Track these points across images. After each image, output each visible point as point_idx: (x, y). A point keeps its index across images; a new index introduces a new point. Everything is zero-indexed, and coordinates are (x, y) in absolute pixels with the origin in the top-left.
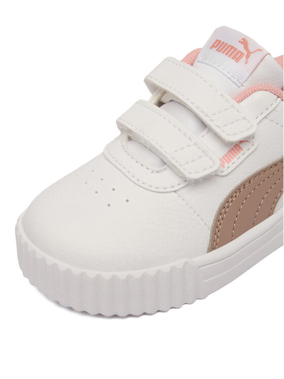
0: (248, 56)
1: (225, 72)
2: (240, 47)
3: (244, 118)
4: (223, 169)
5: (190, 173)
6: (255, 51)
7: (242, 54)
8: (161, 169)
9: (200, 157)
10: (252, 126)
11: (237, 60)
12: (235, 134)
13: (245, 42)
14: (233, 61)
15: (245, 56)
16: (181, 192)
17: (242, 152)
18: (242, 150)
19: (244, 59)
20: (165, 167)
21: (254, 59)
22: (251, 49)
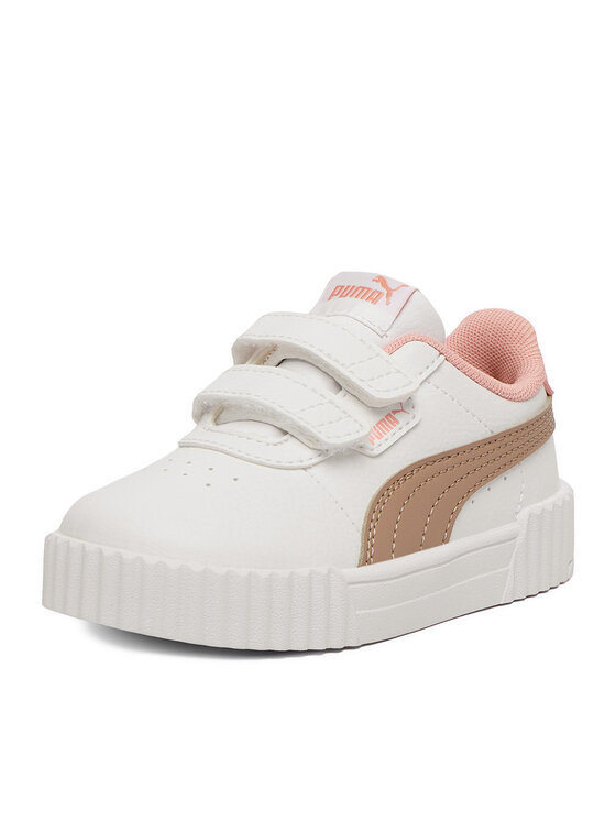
0: (389, 295)
1: (359, 318)
2: (378, 286)
3: (398, 371)
4: (373, 447)
5: (329, 437)
6: (398, 288)
7: (380, 293)
8: (279, 440)
9: (341, 419)
10: (411, 382)
11: (374, 301)
12: (388, 391)
13: (382, 280)
14: (369, 303)
15: (384, 296)
16: (314, 471)
17: (399, 426)
18: (398, 422)
19: (383, 299)
20: (286, 437)
21: (398, 299)
22: (392, 287)
